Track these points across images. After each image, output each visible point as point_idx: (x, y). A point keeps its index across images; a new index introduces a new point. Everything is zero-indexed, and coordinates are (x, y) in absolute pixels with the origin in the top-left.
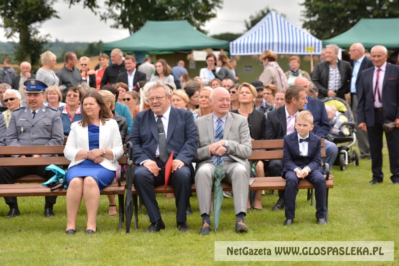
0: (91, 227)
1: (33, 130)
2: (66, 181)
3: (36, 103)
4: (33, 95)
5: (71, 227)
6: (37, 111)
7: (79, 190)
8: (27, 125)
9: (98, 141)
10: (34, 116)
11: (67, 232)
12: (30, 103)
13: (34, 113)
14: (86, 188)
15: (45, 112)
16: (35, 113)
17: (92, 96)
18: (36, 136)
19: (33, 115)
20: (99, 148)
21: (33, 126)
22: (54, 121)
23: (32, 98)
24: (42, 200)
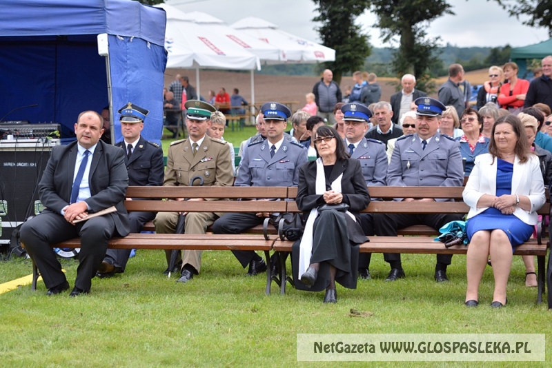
0: (499, 298)
1: (422, 165)
2: (466, 235)
3: (428, 129)
4: (424, 118)
5: (471, 296)
6: (428, 141)
7: (485, 247)
8: (415, 158)
9: (510, 184)
10: (424, 147)
11: (467, 304)
12: (420, 129)
13: (424, 142)
14: (493, 245)
15: (439, 142)
16: (426, 143)
17: (507, 122)
18: (426, 173)
19: (423, 145)
20: (510, 194)
21: (422, 160)
22: (451, 154)
23: (423, 122)
24: (432, 260)
